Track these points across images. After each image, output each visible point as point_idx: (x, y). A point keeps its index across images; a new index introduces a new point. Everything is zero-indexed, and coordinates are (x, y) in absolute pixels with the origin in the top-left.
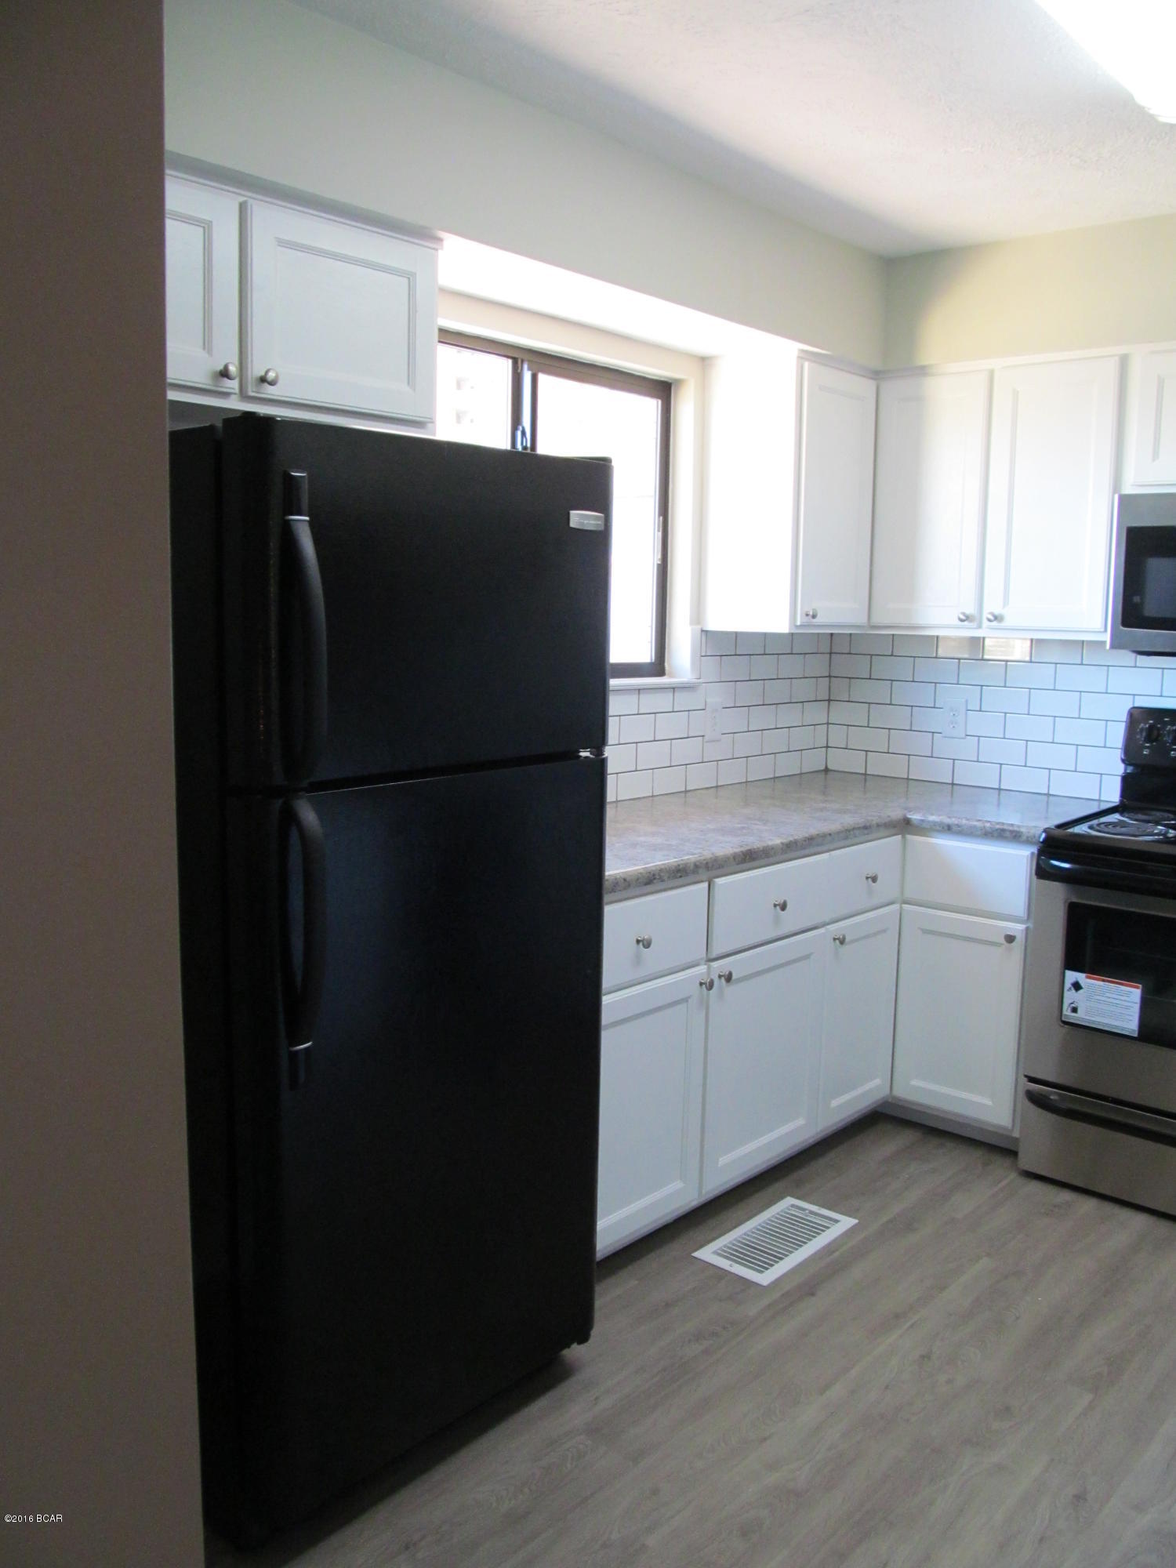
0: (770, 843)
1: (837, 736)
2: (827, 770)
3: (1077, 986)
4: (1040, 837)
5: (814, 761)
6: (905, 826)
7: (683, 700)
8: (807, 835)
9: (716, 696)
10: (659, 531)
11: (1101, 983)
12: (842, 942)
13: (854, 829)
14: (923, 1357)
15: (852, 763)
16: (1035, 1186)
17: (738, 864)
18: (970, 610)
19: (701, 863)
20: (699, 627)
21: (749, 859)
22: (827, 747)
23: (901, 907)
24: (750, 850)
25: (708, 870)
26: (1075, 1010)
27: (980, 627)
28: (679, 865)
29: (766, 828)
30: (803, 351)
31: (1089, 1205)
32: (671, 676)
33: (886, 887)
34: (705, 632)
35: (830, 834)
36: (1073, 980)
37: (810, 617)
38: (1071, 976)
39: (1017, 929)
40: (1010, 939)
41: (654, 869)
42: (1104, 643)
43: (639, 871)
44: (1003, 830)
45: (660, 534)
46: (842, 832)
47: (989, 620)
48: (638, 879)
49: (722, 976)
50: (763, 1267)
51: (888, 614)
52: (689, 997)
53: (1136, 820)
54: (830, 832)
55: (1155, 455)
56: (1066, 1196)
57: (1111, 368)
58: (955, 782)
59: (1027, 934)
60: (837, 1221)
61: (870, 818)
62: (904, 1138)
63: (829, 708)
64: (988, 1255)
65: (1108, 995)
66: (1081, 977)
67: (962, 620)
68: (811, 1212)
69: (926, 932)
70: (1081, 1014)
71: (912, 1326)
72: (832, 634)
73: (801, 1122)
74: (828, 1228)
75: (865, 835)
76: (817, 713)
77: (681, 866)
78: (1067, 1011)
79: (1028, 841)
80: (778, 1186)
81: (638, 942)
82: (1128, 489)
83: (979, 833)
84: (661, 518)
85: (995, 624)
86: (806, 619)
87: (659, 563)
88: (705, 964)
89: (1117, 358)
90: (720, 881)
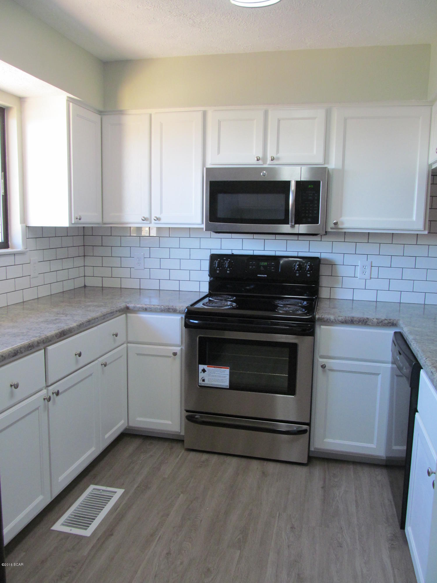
0: (72, 326)
1: (89, 271)
2: (85, 286)
3: (204, 371)
4: (185, 311)
5: (79, 283)
6: (127, 310)
7: (19, 259)
8: (87, 320)
9: (35, 257)
10: (2, 179)
11: (214, 368)
12: (105, 365)
13: (107, 314)
14: (167, 554)
15: (95, 282)
16: (192, 455)
17: (58, 338)
18: (147, 216)
19: (40, 341)
20: (24, 225)
21: (63, 335)
22: (85, 276)
23: (127, 345)
24: (63, 331)
25: (44, 344)
26: (204, 380)
27: (151, 223)
28: (29, 344)
29: (67, 318)
30: (69, 97)
31: (214, 459)
32: (13, 248)
33: (121, 338)
34: (28, 227)
35: (97, 318)
36: (202, 368)
37: (78, 219)
38: (201, 367)
39: (177, 349)
40: (175, 354)
41: (17, 347)
42: (203, 228)
43: (10, 350)
44: (169, 309)
45: (3, 181)
46: (102, 316)
47: (155, 220)
48: (9, 355)
49: (54, 393)
50: (86, 527)
51: (110, 218)
52: (39, 407)
53: (218, 300)
54: (97, 317)
55: (219, 152)
56: (205, 456)
57: (200, 115)
58: (141, 288)
59: (181, 351)
60: (115, 492)
61: (112, 308)
62: (136, 443)
63: (84, 259)
64: (182, 493)
65: (216, 373)
66: (205, 367)
67: (143, 220)
68: (103, 491)
69: (138, 354)
70: (206, 382)
71: (159, 538)
72: (84, 227)
73: (93, 449)
74: (112, 497)
75: (111, 316)
76: (79, 262)
77: (31, 344)
78: (200, 381)
79: (180, 313)
80: (85, 480)
81: (11, 386)
82: (209, 166)
83: (159, 311)
84: (3, 173)
85: (157, 221)
86: (76, 220)
87: (3, 194)
88: (45, 389)
89: (202, 112)
90: (50, 348)
